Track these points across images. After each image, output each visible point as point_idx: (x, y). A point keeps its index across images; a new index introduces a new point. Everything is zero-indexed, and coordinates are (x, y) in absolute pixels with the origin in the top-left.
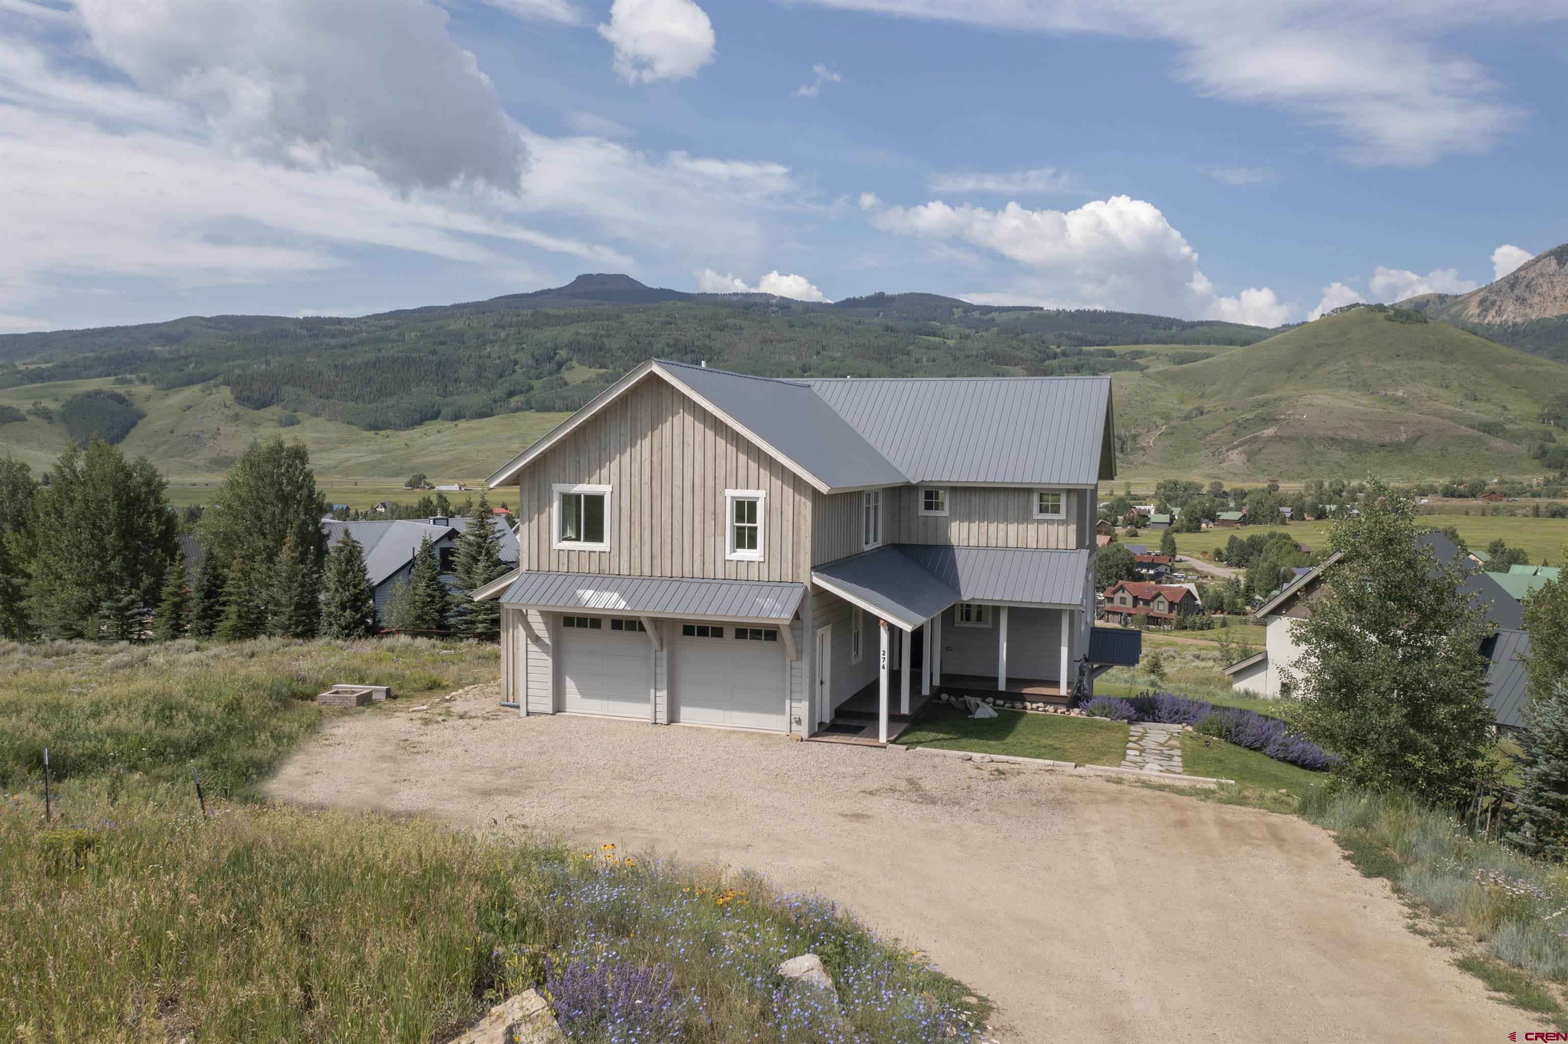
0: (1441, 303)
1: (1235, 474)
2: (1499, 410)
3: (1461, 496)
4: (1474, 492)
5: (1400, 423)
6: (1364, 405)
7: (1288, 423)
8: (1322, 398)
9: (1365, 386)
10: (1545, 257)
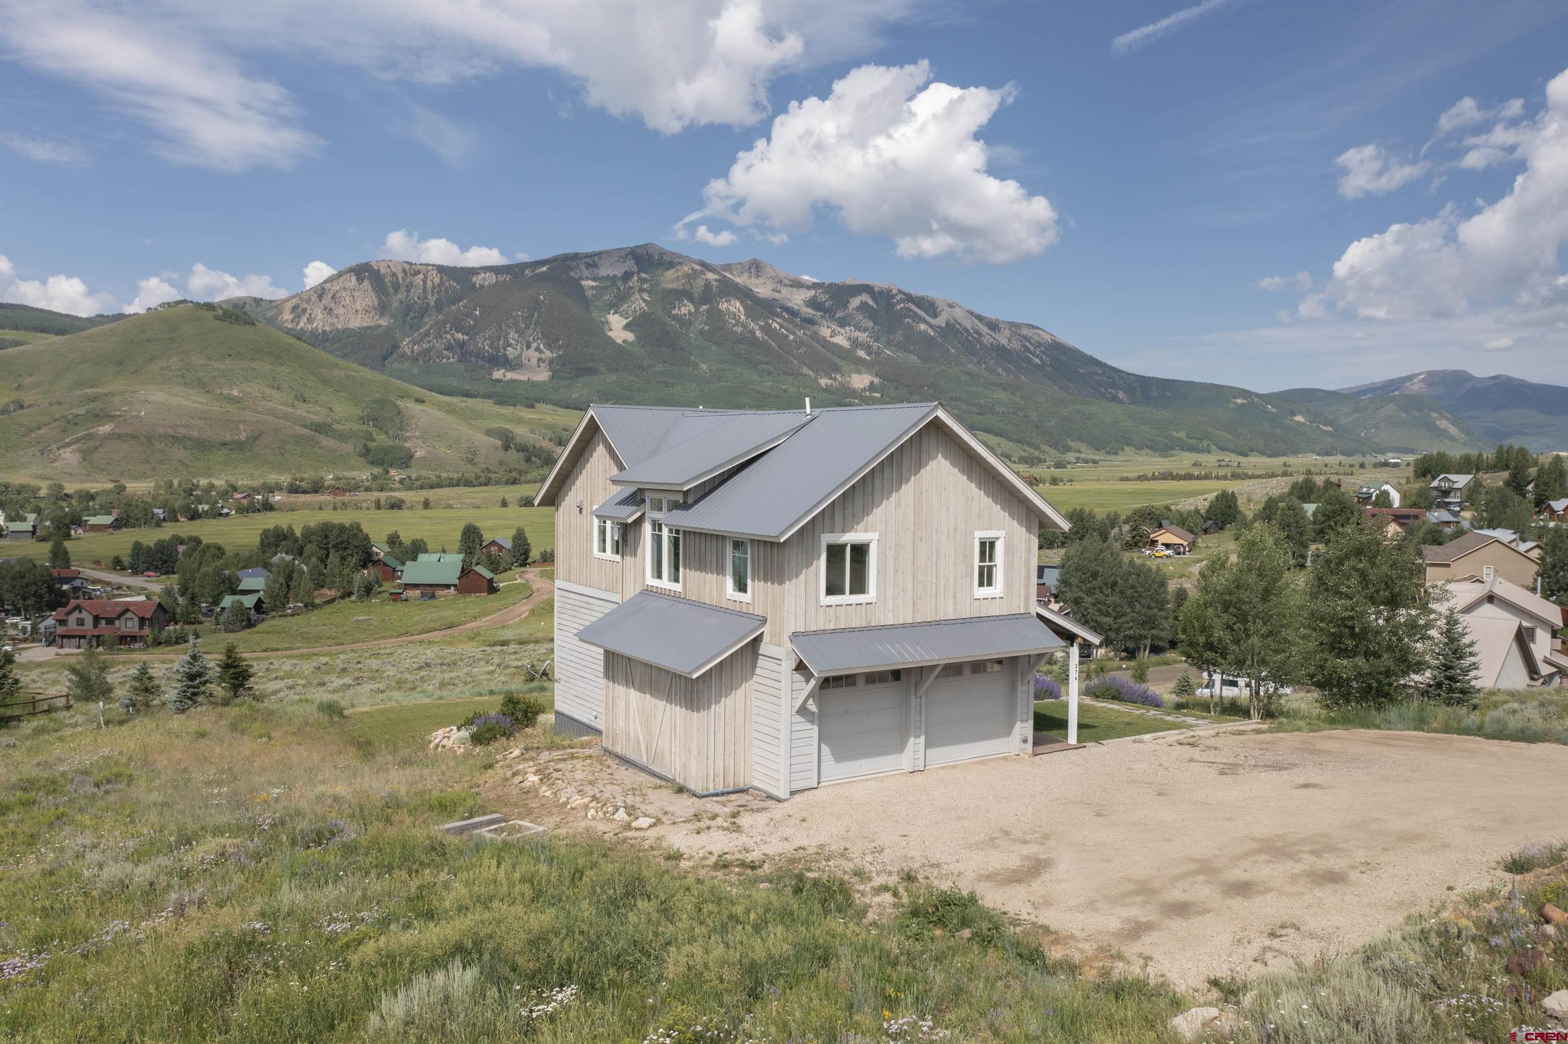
0: (257, 307)
1: (71, 474)
2: (325, 411)
3: (304, 492)
4: (316, 488)
5: (239, 422)
6: (202, 403)
7: (125, 420)
8: (158, 395)
9: (201, 385)
10: (346, 273)
